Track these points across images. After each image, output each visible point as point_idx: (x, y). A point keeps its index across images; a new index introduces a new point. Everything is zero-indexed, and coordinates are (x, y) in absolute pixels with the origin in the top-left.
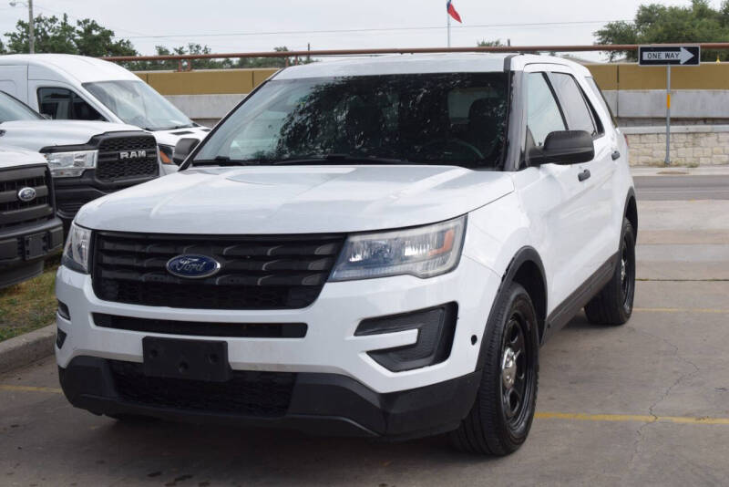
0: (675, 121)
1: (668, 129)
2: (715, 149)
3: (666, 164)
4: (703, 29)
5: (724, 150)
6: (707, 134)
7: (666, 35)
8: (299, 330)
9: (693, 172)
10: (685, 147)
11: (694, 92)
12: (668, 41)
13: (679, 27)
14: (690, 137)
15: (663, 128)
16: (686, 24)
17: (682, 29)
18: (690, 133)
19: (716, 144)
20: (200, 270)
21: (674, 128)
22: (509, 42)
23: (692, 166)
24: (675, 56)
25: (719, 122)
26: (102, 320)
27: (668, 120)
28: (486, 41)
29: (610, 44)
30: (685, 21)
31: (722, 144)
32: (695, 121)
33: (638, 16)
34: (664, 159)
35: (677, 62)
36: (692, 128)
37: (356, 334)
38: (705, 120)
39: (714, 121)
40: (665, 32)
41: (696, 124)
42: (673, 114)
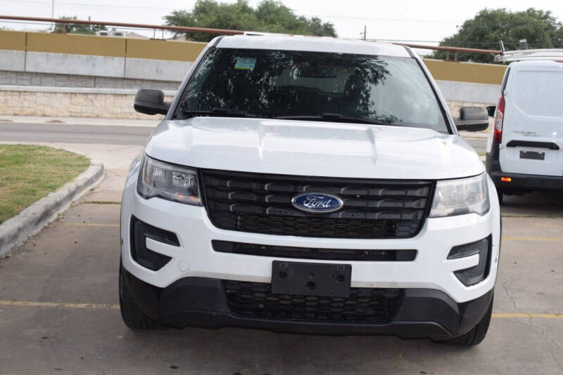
4: (246, 21)
7: (218, 23)
8: (410, 255)
12: (220, 27)
13: (228, 18)
16: (234, 16)
17: (230, 20)
22: (89, 18)
26: (219, 246)
28: (66, 17)
29: (173, 26)
30: (233, 14)
33: (196, 6)
37: (448, 258)
40: (217, 21)
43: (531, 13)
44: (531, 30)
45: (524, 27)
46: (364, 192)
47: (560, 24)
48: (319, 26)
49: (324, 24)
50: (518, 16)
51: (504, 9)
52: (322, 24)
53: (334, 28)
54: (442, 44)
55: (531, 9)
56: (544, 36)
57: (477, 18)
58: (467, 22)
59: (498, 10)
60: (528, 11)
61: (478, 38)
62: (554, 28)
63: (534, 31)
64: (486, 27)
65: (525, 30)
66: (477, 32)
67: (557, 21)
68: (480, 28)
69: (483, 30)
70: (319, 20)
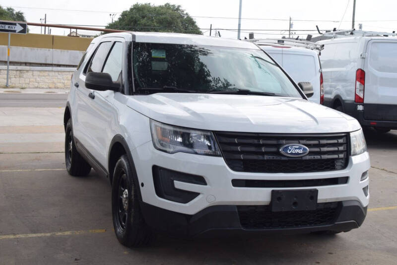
0: (12, 63)
1: (8, 67)
2: (31, 80)
3: (6, 87)
5: (36, 80)
6: (27, 71)
9: (23, 92)
10: (15, 78)
11: (21, 48)
14: (18, 72)
15: (5, 67)
18: (18, 70)
19: (32, 77)
20: (301, 152)
21: (11, 67)
23: (22, 89)
24: (13, 28)
25: (33, 65)
27: (8, 63)
31: (35, 77)
32: (20, 64)
34: (5, 84)
35: (15, 31)
36: (19, 68)
38: (26, 64)
39: (31, 64)
41: (21, 65)
42: (11, 59)
43: (167, 6)
44: (169, 19)
45: (164, 16)
46: (316, 142)
47: (187, 14)
48: (13, 14)
49: (16, 13)
50: (160, 9)
51: (149, 4)
52: (15, 12)
53: (24, 15)
54: (107, 27)
55: (168, 4)
56: (177, 23)
57: (131, 9)
58: (124, 12)
59: (146, 4)
60: (166, 5)
61: (132, 24)
62: (182, 17)
63: (170, 19)
64: (138, 15)
65: (165, 18)
66: (132, 20)
67: (185, 13)
68: (134, 17)
69: (136, 19)
70: (13, 10)
